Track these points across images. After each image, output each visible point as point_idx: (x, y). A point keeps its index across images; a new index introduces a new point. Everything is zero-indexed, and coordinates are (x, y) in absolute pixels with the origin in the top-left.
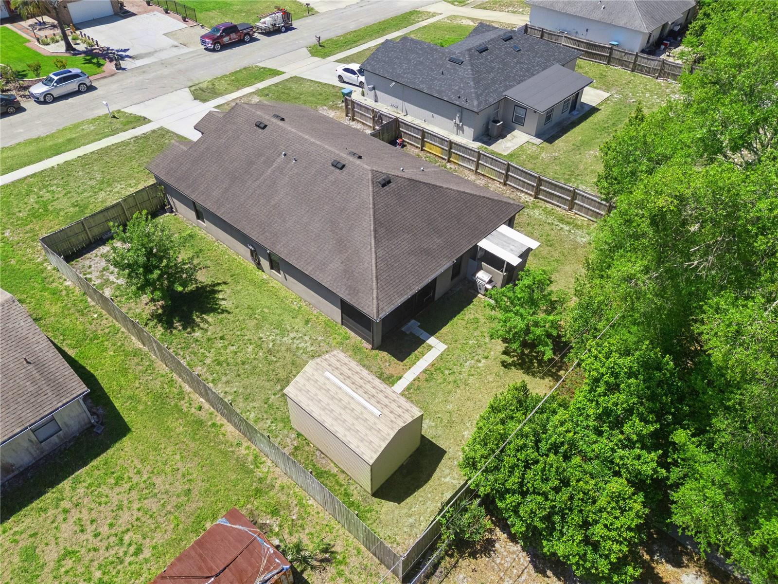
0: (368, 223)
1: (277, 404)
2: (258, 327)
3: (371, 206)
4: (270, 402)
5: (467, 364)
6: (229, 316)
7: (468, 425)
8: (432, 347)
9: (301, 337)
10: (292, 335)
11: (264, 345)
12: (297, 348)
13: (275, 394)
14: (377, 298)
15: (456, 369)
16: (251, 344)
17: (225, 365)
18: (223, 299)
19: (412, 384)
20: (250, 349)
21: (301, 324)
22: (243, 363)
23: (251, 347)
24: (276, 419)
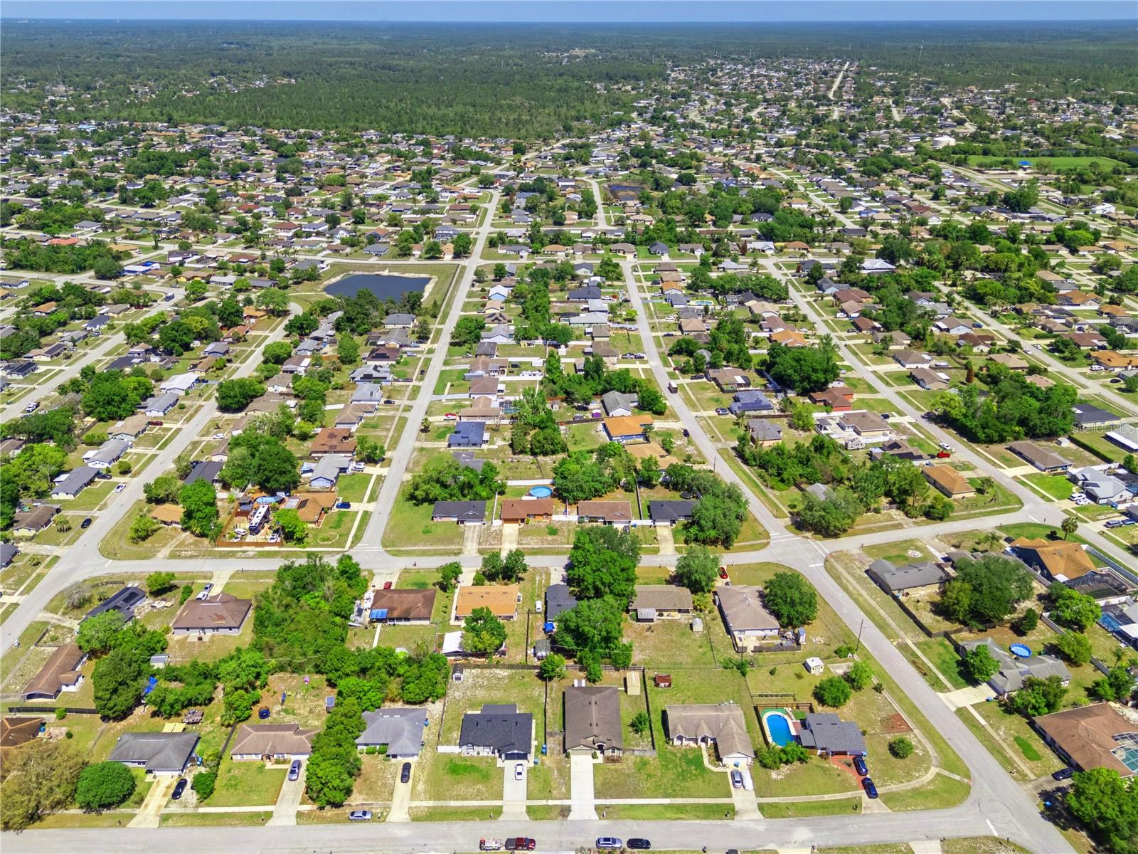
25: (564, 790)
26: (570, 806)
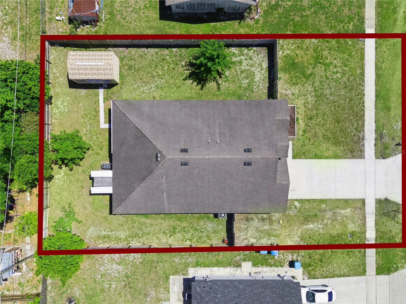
0: (147, 132)
1: (131, 62)
2: (167, 82)
3: (151, 140)
4: (133, 60)
5: (89, 126)
6: (182, 78)
7: (70, 102)
8: (105, 123)
9: (149, 90)
10: (153, 89)
11: (157, 77)
12: (146, 85)
13: (135, 64)
14: (118, 107)
15: (91, 121)
16: (162, 74)
17: (161, 60)
18: (192, 83)
19: (99, 103)
20: (160, 72)
21: (155, 95)
22: (156, 66)
23: (161, 73)
24: (125, 57)
25: (347, 211)
26: (379, 202)
